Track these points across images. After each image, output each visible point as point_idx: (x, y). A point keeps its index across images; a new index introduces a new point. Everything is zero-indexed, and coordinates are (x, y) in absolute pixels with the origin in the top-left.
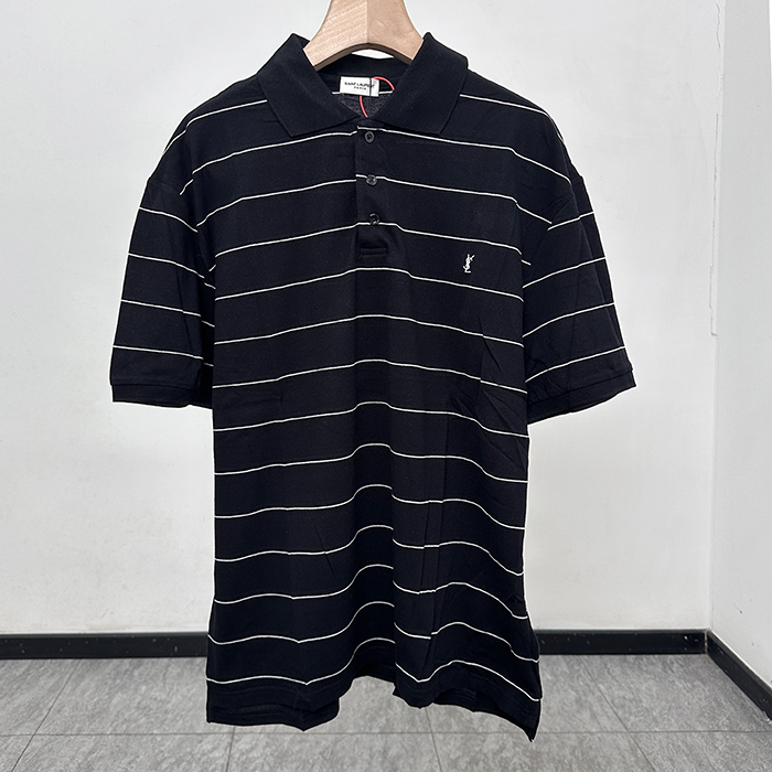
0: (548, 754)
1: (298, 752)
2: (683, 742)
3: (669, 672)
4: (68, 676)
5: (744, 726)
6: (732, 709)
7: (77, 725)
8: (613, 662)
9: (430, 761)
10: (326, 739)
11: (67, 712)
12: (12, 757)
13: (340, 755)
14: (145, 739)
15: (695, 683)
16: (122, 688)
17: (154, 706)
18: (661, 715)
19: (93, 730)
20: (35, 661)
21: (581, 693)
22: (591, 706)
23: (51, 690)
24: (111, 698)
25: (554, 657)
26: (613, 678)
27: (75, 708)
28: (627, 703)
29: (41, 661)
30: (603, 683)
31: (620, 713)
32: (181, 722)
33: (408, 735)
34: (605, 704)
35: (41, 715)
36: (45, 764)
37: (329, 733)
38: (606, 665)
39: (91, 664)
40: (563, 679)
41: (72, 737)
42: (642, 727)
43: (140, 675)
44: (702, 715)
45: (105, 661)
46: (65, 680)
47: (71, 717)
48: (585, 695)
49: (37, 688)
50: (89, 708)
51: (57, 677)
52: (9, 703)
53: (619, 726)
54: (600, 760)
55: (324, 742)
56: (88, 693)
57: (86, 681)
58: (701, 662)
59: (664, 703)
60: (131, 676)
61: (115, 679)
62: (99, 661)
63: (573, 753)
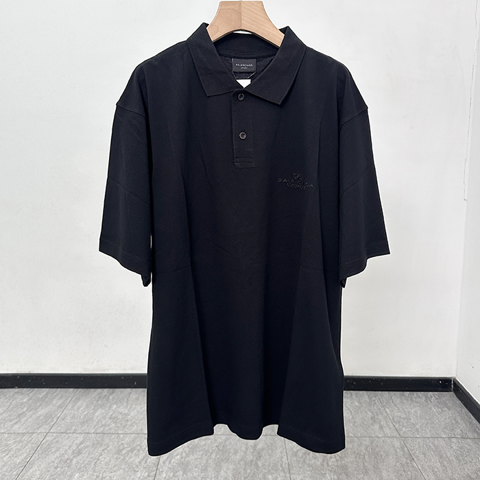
0: (351, 449)
1: (203, 446)
2: (432, 443)
3: (429, 402)
4: (70, 398)
5: (470, 435)
6: (464, 425)
7: (74, 428)
8: (396, 396)
9: (281, 452)
10: (221, 438)
11: (68, 419)
12: (34, 445)
13: (228, 447)
14: (113, 436)
15: (444, 409)
16: (102, 406)
17: (120, 417)
18: (421, 428)
19: (83, 431)
20: (51, 389)
21: (375, 414)
22: (380, 421)
23: (60, 407)
24: (95, 412)
25: (361, 392)
26: (395, 405)
27: (73, 417)
28: (402, 420)
29: (55, 390)
30: (388, 408)
31: (397, 426)
32: (135, 427)
33: (270, 437)
34: (389, 420)
35: (53, 421)
36: (54, 450)
37: (223, 435)
38: (391, 397)
39: (84, 392)
40: (365, 406)
41: (71, 435)
42: (410, 434)
43: (113, 398)
44: (446, 428)
45: (93, 390)
46: (69, 401)
47: (71, 423)
48: (377, 415)
49: (51, 406)
50: (82, 417)
51: (64, 399)
52: (34, 414)
53: (395, 434)
54: (382, 453)
55: (219, 440)
56: (81, 409)
57: (81, 402)
58: (449, 397)
59: (424, 421)
60: (108, 399)
61: (98, 401)
62: (89, 390)
63: (366, 449)
